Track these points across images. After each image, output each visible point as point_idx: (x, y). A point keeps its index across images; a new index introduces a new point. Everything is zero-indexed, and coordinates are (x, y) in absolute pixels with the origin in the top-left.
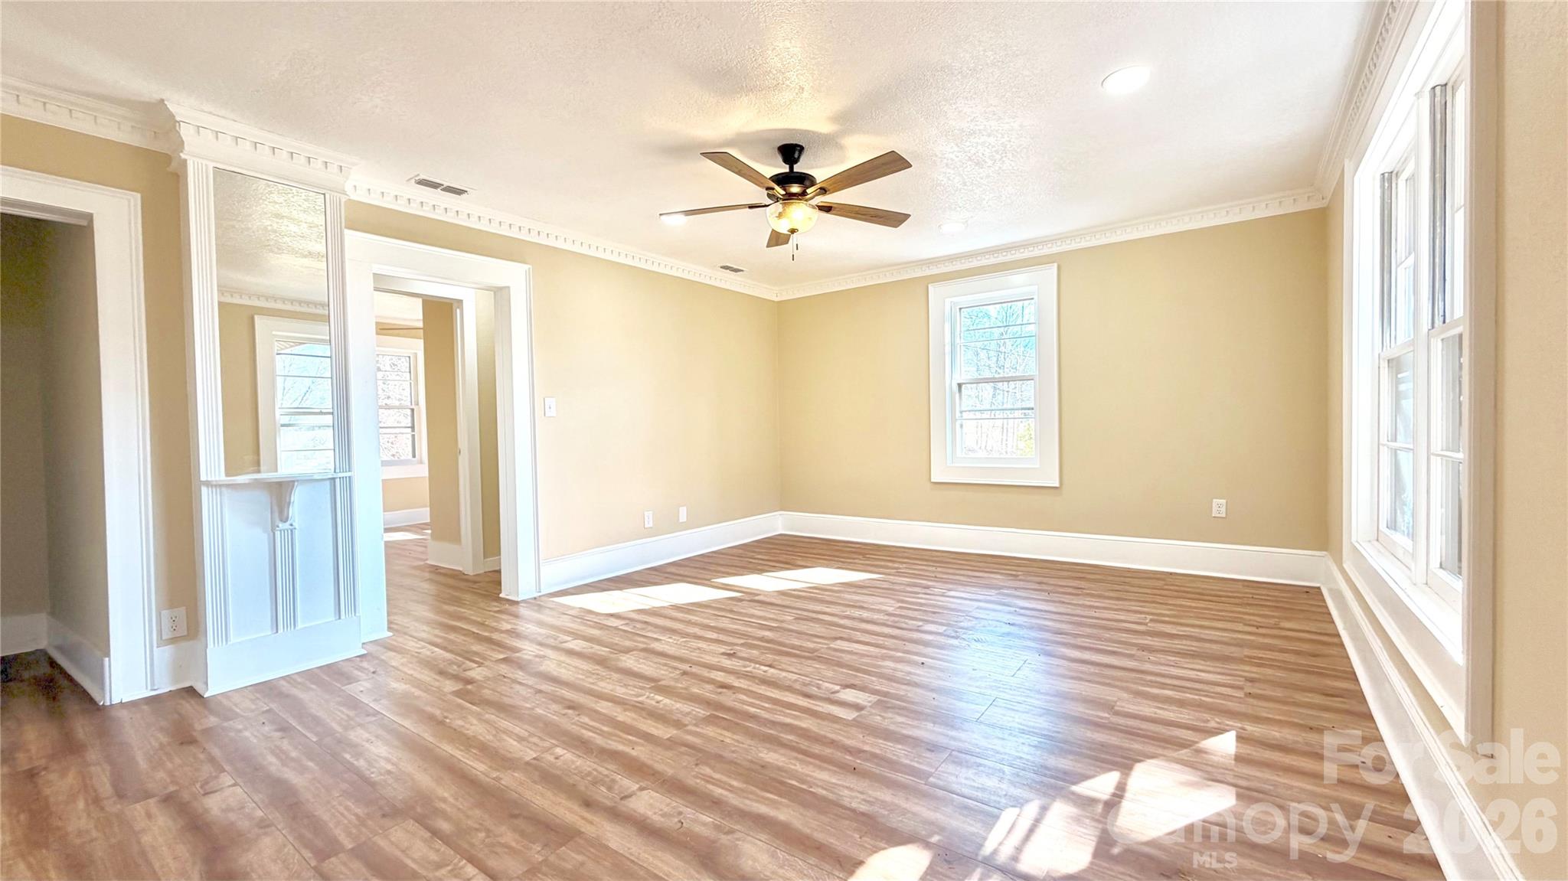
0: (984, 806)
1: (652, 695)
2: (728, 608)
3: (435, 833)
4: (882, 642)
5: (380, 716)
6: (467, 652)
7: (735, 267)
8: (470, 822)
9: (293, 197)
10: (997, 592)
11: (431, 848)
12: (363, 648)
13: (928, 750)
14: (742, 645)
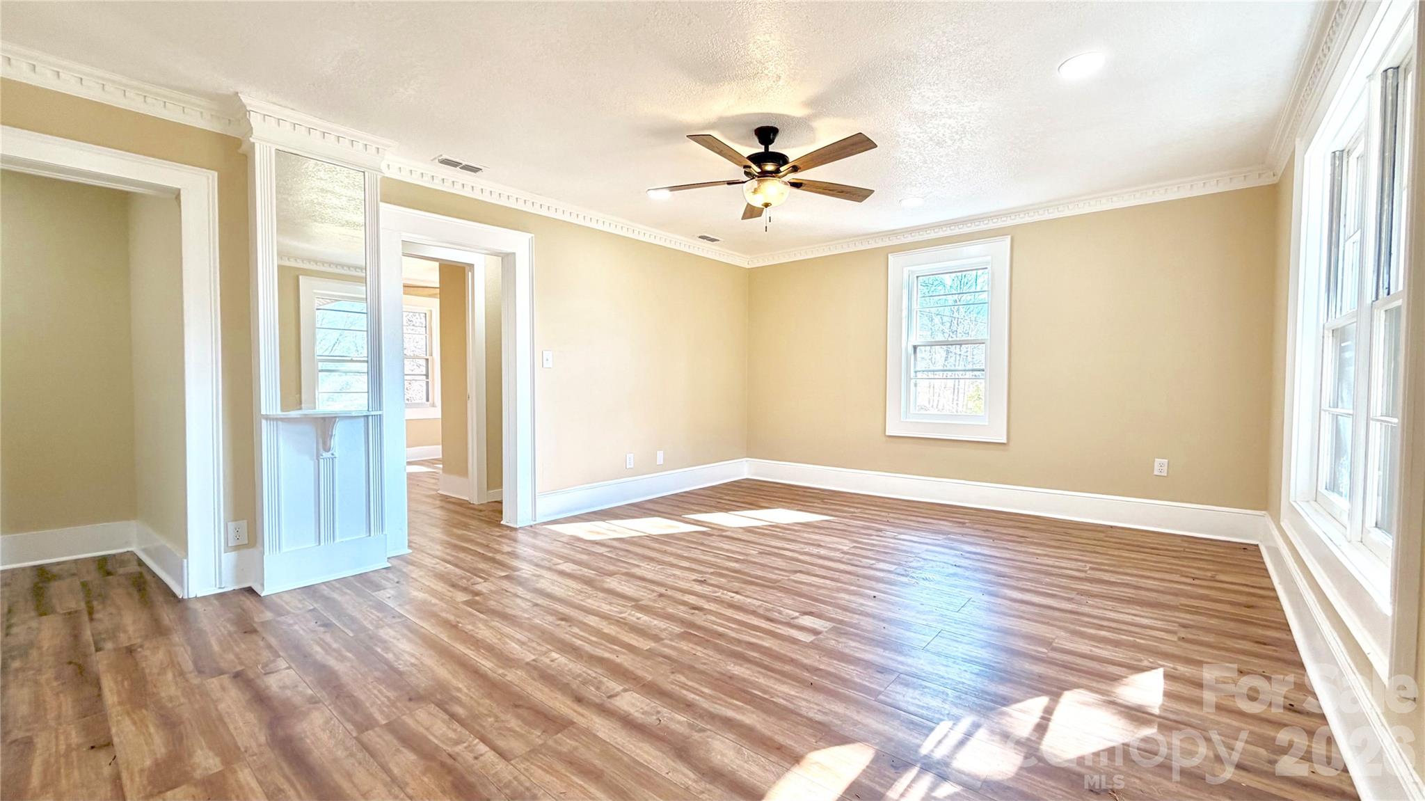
0: (928, 722)
1: (633, 612)
2: (700, 541)
3: (453, 716)
4: (837, 577)
5: (404, 619)
6: (475, 569)
7: (712, 237)
8: (481, 709)
9: (336, 174)
10: (945, 537)
11: (449, 728)
12: (388, 561)
13: (878, 671)
14: (712, 573)
